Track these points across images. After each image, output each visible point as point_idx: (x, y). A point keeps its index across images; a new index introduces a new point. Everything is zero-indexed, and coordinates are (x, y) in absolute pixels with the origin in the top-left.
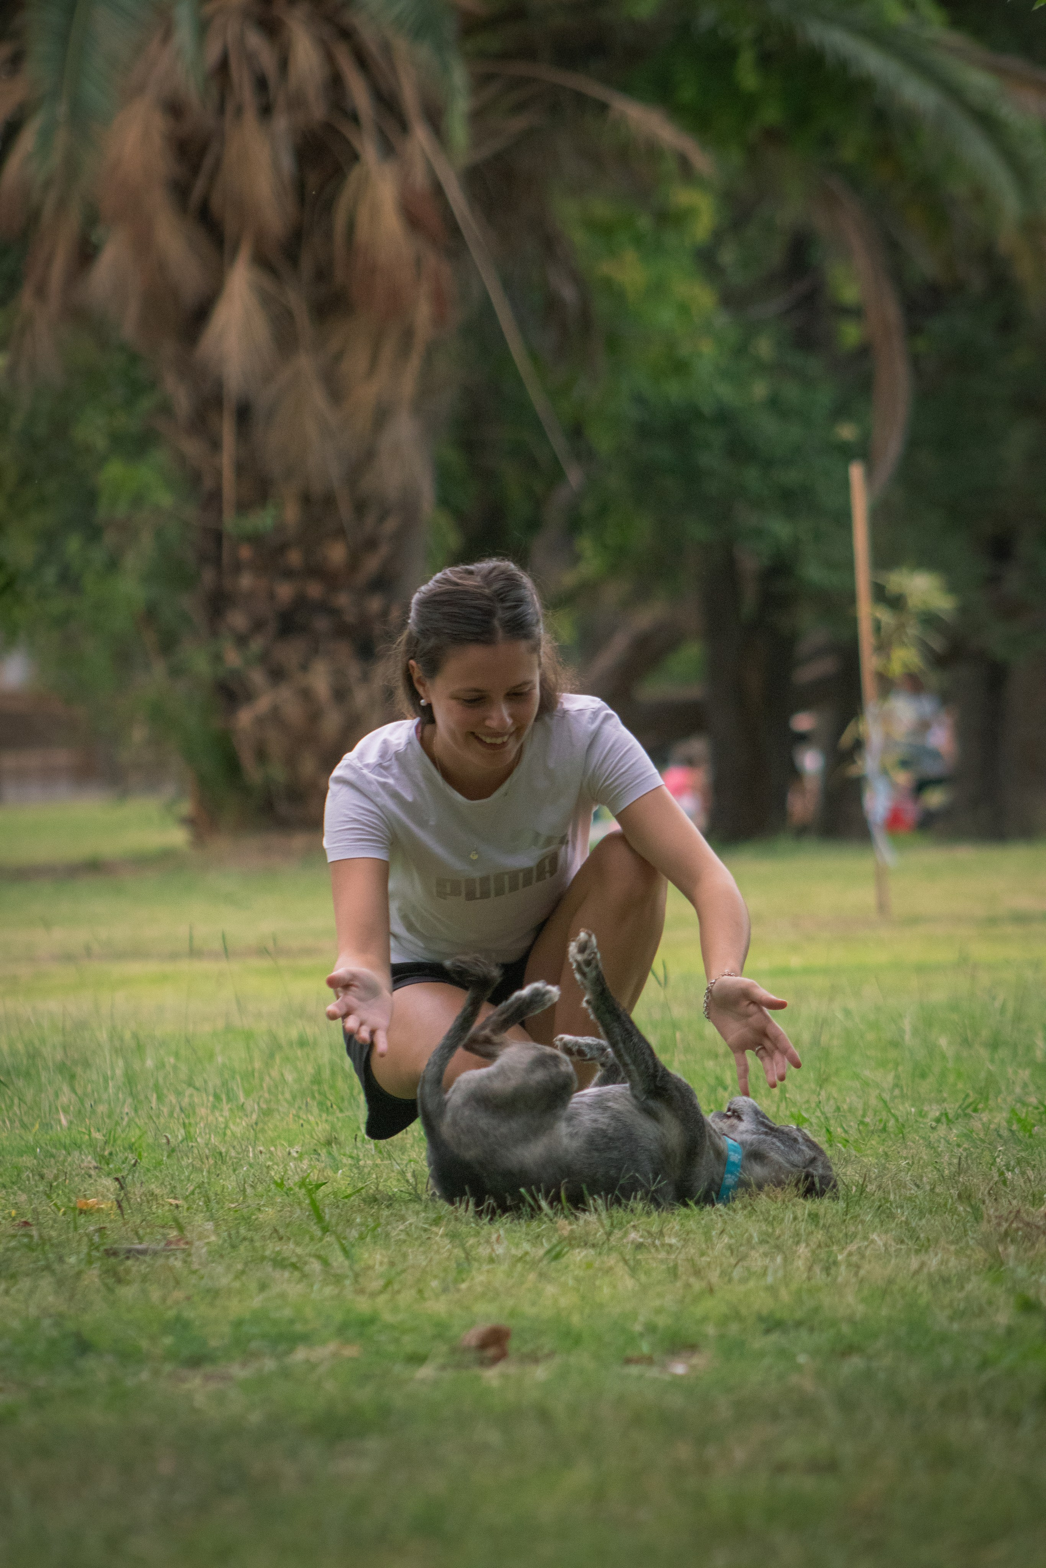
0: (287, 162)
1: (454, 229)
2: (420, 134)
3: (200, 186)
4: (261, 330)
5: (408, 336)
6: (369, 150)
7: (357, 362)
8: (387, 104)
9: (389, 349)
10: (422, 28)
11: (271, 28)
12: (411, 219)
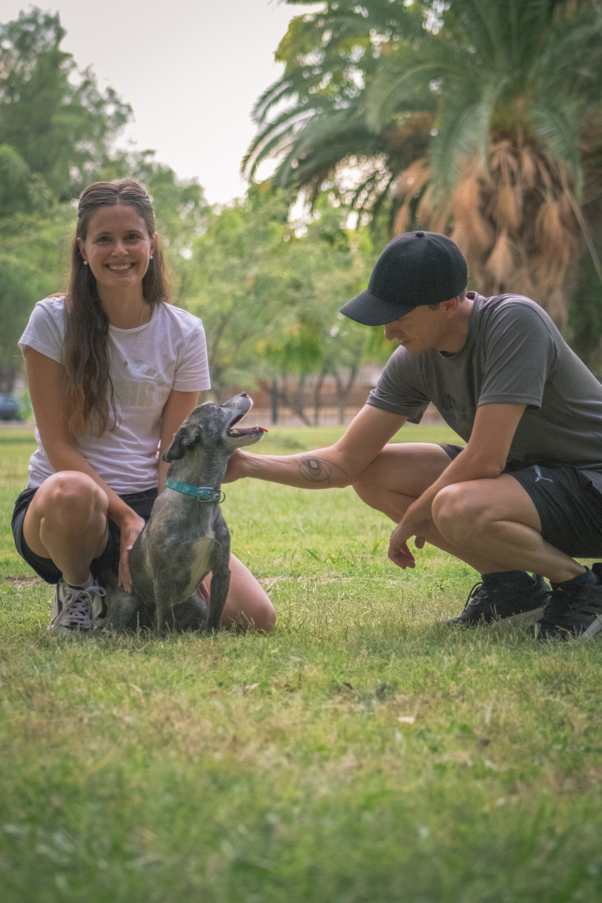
0: (520, 201)
1: (578, 226)
2: (567, 193)
3: (489, 209)
4: (509, 259)
5: (560, 263)
6: (549, 198)
7: (542, 272)
8: (556, 182)
9: (554, 267)
10: (569, 156)
11: (516, 155)
12: (563, 222)
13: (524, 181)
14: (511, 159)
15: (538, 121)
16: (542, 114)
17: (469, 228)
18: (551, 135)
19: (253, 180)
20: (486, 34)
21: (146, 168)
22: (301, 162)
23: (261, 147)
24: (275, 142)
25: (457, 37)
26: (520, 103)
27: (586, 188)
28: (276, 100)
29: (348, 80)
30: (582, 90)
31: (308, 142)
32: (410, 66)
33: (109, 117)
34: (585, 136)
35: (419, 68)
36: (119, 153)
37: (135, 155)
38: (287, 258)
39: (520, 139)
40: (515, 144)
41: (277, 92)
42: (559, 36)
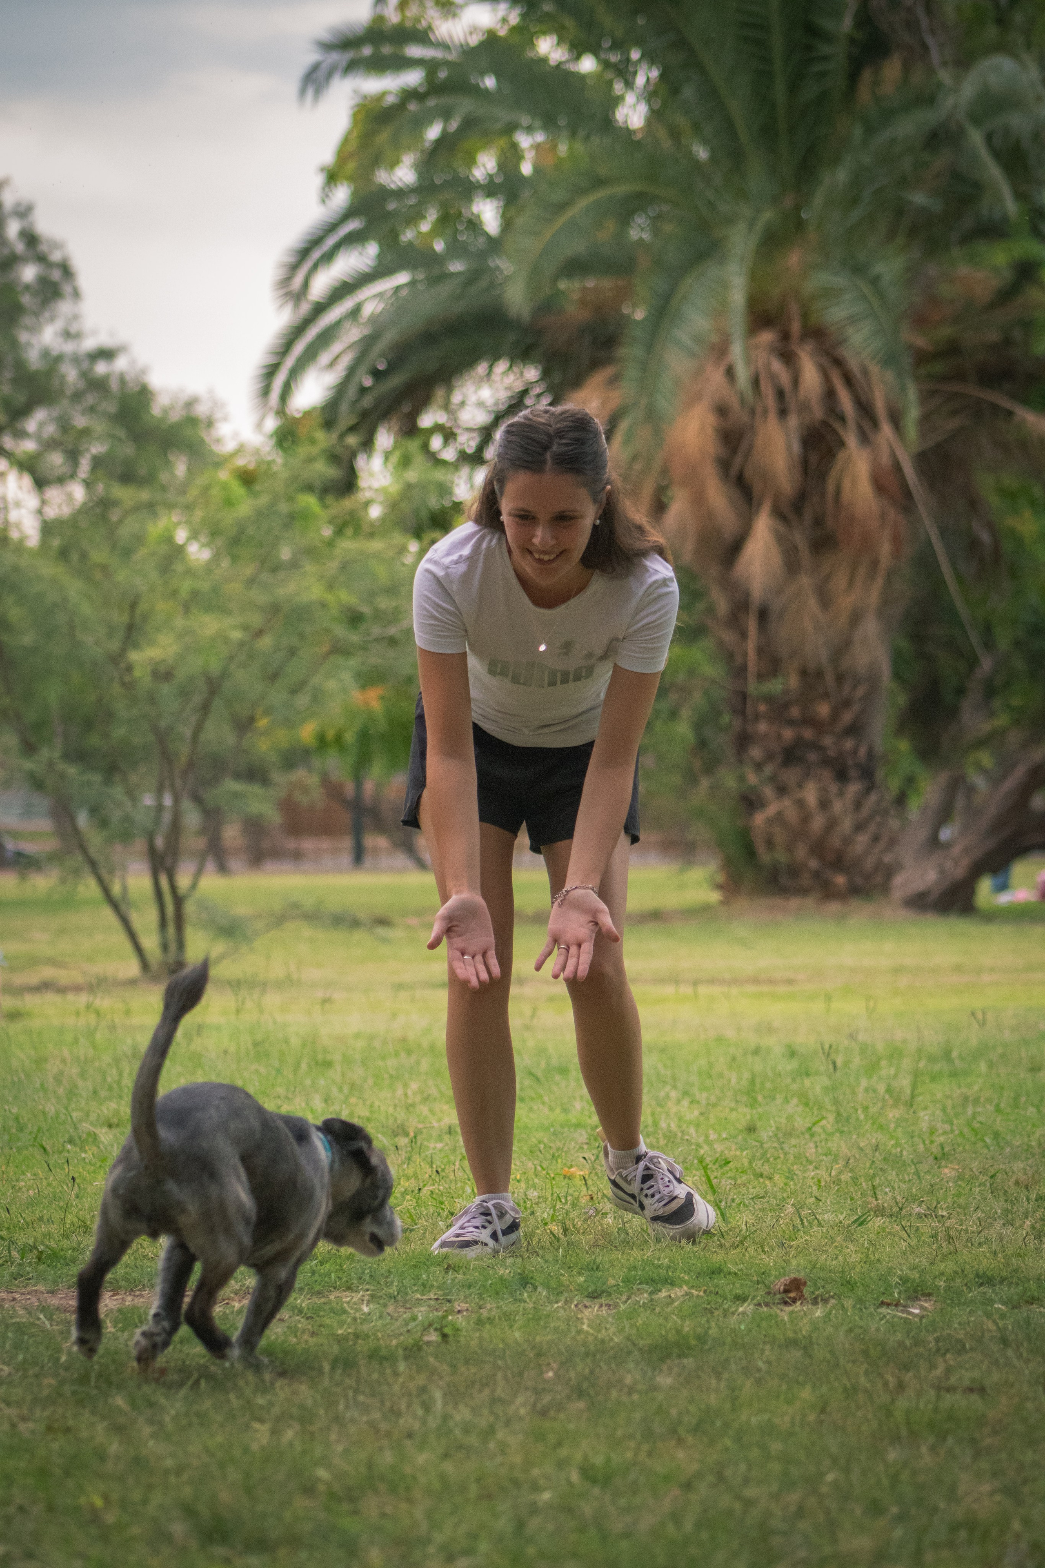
0: (796, 447)
1: (907, 493)
2: (887, 429)
3: (738, 461)
4: (776, 558)
5: (875, 564)
6: (851, 439)
7: (840, 581)
8: (865, 409)
9: (862, 573)
10: (889, 360)
11: (788, 358)
12: (879, 486)
13: (804, 407)
14: (777, 366)
15: (829, 294)
16: (838, 281)
17: (699, 500)
18: (853, 320)
19: (288, 411)
20: (729, 125)
21: (99, 385)
22: (377, 374)
23: (299, 348)
24: (326, 337)
25: (675, 134)
26: (794, 259)
27: (925, 420)
28: (328, 257)
29: (470, 216)
30: (913, 232)
31: (389, 337)
32: (582, 191)
33: (27, 287)
34: (920, 321)
35: (603, 193)
36: (45, 353)
37: (76, 359)
38: (332, 566)
39: (796, 327)
40: (786, 337)
41: (330, 242)
42: (870, 130)
